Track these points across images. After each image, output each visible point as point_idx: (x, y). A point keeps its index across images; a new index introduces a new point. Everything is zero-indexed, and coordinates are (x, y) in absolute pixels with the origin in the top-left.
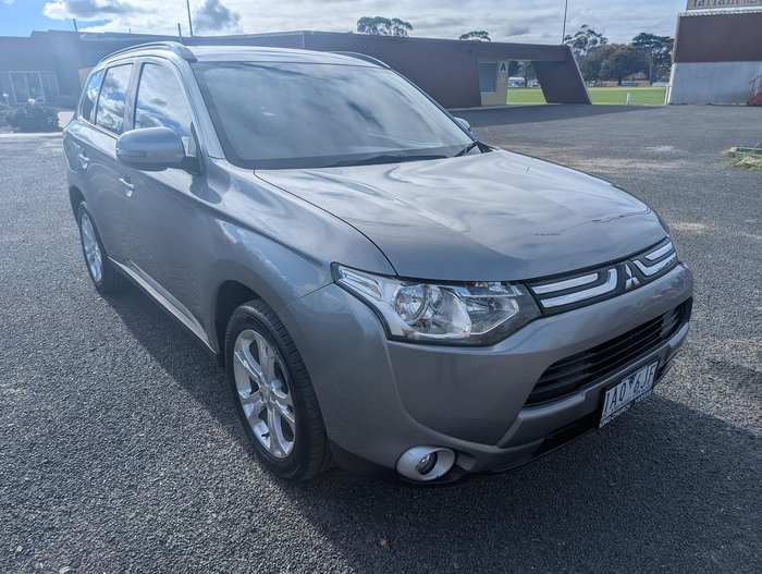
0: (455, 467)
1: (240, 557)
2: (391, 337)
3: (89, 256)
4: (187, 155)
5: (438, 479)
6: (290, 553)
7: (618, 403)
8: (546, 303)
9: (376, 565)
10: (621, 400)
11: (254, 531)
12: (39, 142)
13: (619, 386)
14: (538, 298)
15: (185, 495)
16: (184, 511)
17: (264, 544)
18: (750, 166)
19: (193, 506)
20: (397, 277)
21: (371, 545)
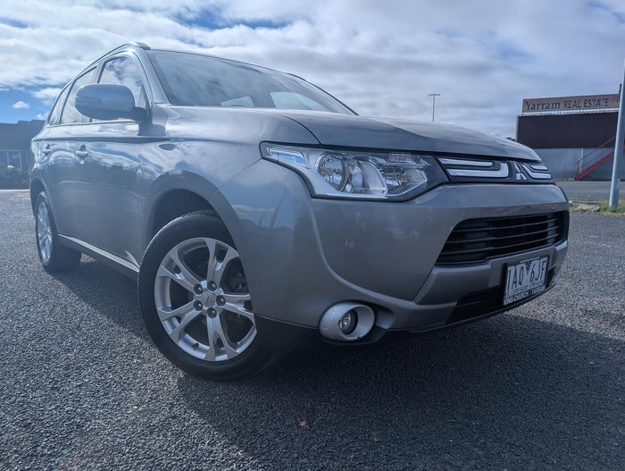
0: (375, 328)
1: (159, 436)
2: (314, 196)
3: (41, 242)
4: (136, 106)
5: (360, 340)
6: (209, 432)
7: (518, 286)
8: (452, 172)
9: (297, 440)
10: (520, 283)
11: (174, 417)
12: (13, 194)
13: (519, 267)
14: (445, 167)
15: (107, 394)
16: (104, 405)
17: (183, 427)
18: (585, 211)
19: (114, 401)
20: (320, 146)
21: (291, 426)
